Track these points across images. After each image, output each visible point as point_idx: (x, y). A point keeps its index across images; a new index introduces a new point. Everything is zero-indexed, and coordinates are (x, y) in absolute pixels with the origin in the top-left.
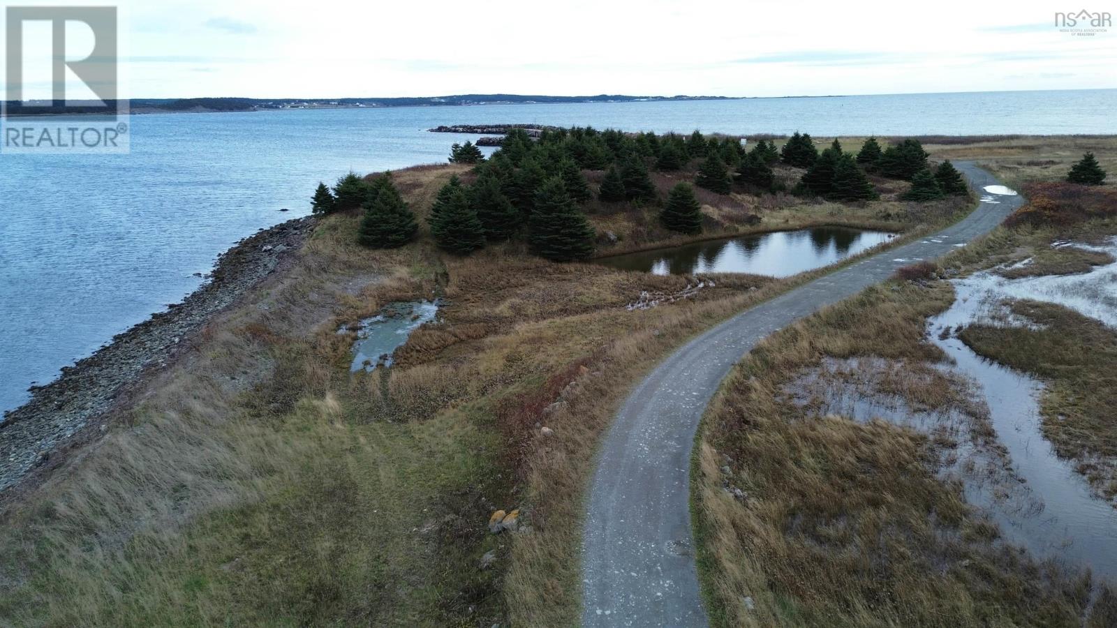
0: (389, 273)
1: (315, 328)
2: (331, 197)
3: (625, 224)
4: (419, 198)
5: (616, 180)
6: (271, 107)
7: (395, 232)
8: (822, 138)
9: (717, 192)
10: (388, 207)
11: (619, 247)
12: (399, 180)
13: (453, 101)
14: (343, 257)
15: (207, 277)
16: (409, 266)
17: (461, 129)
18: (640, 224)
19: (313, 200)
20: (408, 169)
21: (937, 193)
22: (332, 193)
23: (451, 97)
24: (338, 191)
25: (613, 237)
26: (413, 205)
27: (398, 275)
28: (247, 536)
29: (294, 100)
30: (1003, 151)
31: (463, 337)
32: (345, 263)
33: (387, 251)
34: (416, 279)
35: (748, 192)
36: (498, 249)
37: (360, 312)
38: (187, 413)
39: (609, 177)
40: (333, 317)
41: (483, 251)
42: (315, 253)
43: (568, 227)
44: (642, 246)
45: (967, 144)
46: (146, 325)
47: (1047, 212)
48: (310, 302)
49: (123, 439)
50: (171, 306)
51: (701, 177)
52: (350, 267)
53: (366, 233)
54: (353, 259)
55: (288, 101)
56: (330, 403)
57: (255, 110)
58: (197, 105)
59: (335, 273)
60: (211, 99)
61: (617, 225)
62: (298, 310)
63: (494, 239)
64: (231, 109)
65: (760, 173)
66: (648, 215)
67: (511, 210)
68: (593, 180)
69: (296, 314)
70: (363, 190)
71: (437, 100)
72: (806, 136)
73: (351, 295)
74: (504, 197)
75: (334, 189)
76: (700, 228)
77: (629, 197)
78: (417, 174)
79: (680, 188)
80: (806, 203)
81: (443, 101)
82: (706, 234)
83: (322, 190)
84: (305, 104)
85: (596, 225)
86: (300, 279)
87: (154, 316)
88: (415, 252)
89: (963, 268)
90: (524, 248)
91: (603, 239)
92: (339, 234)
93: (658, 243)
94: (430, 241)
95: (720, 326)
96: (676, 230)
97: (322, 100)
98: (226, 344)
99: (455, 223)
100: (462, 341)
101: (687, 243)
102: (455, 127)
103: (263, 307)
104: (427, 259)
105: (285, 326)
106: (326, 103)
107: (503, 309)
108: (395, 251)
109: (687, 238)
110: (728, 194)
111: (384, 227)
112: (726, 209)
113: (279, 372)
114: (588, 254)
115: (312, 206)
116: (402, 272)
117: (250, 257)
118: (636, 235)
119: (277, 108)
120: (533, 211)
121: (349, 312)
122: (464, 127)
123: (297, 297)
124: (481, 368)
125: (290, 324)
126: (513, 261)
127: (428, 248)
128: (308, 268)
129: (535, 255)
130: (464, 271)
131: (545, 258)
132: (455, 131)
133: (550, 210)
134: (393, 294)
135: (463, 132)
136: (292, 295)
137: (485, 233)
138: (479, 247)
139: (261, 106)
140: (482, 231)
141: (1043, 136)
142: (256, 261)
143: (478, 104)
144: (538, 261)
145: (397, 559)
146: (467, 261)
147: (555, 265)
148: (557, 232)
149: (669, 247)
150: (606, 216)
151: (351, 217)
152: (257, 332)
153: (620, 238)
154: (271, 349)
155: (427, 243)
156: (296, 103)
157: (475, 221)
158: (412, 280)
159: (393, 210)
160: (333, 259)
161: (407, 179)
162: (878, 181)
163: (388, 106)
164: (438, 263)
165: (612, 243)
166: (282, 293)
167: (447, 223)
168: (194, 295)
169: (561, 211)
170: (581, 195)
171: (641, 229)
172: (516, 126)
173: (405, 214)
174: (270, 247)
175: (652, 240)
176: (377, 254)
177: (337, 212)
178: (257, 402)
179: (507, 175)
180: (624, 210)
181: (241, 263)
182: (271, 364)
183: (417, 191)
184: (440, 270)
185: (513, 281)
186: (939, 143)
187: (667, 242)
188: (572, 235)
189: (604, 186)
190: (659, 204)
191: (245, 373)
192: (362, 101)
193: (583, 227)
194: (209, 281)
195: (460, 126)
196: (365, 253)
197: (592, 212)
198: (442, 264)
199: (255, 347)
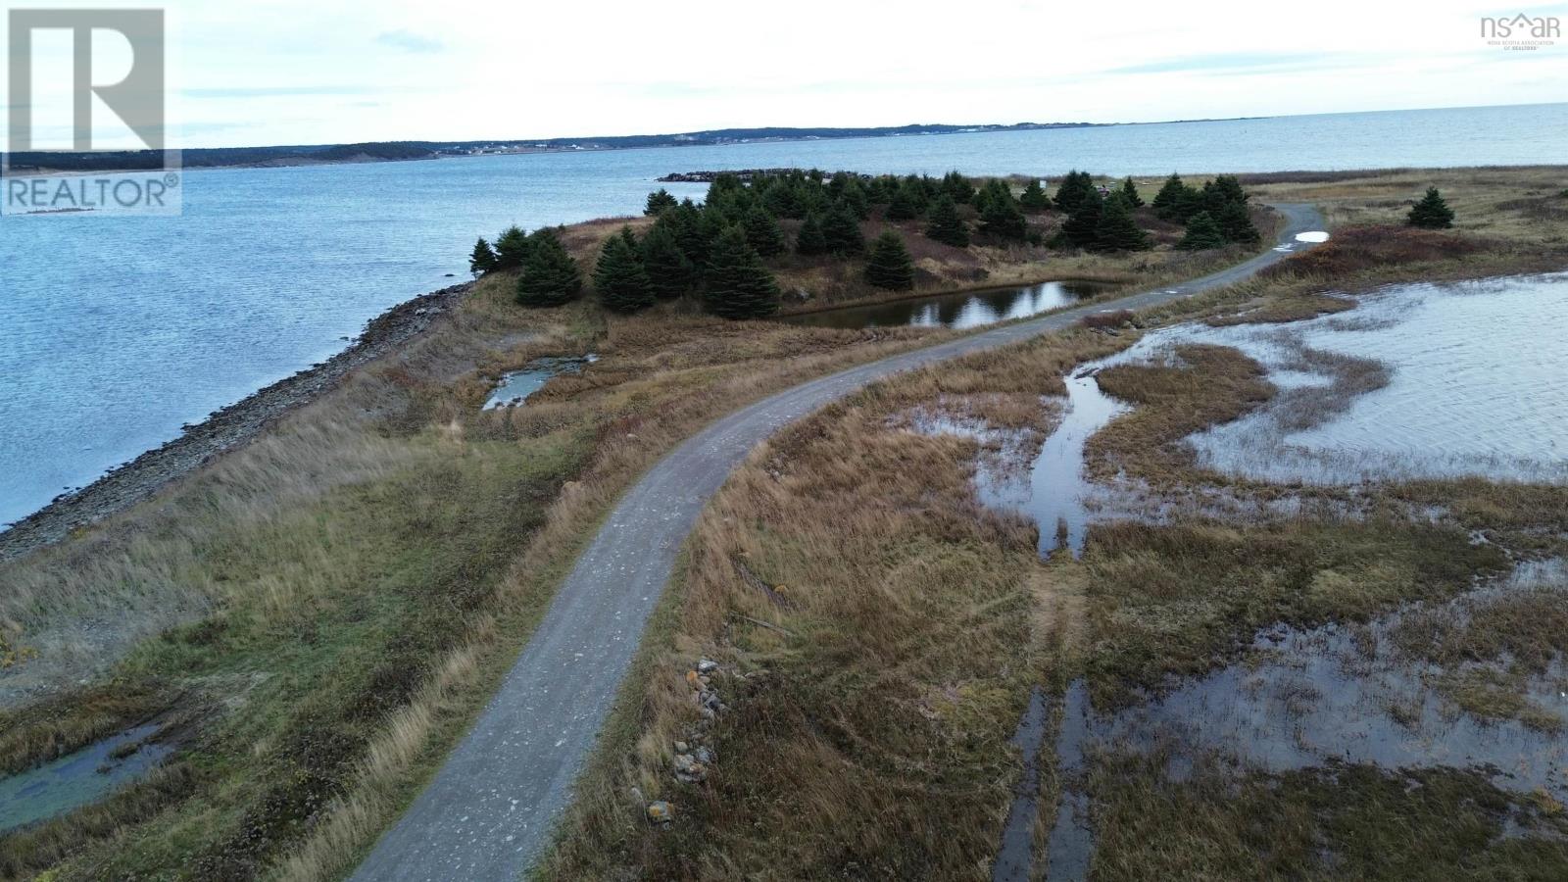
0: (544, 331)
1: (456, 378)
2: (491, 253)
3: (821, 279)
4: (590, 254)
5: (814, 229)
6: (457, 153)
7: (554, 288)
8: (1151, 178)
9: (949, 243)
10: (547, 262)
11: (810, 305)
12: (572, 235)
13: (705, 139)
14: (499, 316)
15: (354, 340)
16: (568, 325)
17: (698, 177)
18: (839, 280)
19: (471, 258)
20: (588, 223)
21: (1217, 240)
22: (494, 250)
23: (702, 134)
24: (499, 247)
25: (803, 294)
26: (582, 262)
27: (552, 332)
28: (367, 497)
29: (488, 143)
30: (1369, 189)
31: (600, 383)
32: (498, 322)
33: (546, 310)
34: (573, 337)
35: (993, 244)
36: (670, 307)
37: (504, 365)
38: (325, 430)
39: (806, 226)
40: (475, 369)
41: (650, 309)
42: (467, 312)
43: (745, 282)
44: (836, 303)
45: (1333, 181)
46: (290, 381)
47: (1321, 259)
48: (453, 355)
49: (271, 442)
50: (316, 365)
51: (934, 227)
52: (504, 325)
53: (524, 290)
54: (509, 318)
55: (480, 144)
56: (455, 427)
57: (435, 158)
58: (360, 152)
59: (486, 332)
60: (379, 144)
61: (811, 281)
62: (440, 361)
63: (666, 296)
64: (404, 157)
65: (1007, 220)
66: (850, 269)
67: (685, 263)
68: (789, 229)
69: (437, 365)
70: (526, 245)
71: (683, 138)
72: (1085, 175)
73: (498, 352)
74: (677, 250)
75: (495, 245)
76: (910, 284)
77: (830, 249)
78: (595, 227)
79: (887, 238)
80: (1058, 256)
81: (690, 138)
82: (918, 290)
83: (482, 247)
84: (504, 147)
85: (783, 281)
86: (446, 334)
87: (298, 373)
88: (578, 311)
89: (1172, 317)
90: (698, 306)
91: (792, 296)
92: (497, 293)
93: (857, 301)
94: (594, 298)
95: (857, 369)
96: (880, 285)
97: (526, 142)
98: (364, 384)
99: (619, 277)
100: (598, 387)
101: (892, 301)
102: (691, 174)
103: (404, 356)
104: (589, 318)
105: (425, 373)
106: (530, 146)
107: (652, 360)
108: (555, 309)
109: (893, 295)
110: (965, 246)
111: (543, 283)
112: (953, 263)
113: (411, 408)
114: (772, 312)
115: (471, 264)
116: (559, 330)
117: (402, 321)
118: (832, 292)
119: (465, 153)
120: (708, 263)
121: (493, 365)
122: (702, 174)
123: (441, 350)
124: (603, 404)
125: (430, 372)
126: (685, 320)
127: (592, 306)
128: (457, 326)
129: (711, 313)
130: (625, 329)
131: (722, 316)
132: (691, 180)
133: (726, 262)
134: (543, 350)
135: (701, 181)
136: (435, 347)
137: (653, 289)
138: (646, 305)
139: (444, 152)
140: (649, 286)
141: (1439, 169)
142: (407, 324)
143: (739, 142)
144: (712, 319)
145: (481, 509)
146: (632, 319)
147: (728, 323)
148: (731, 286)
149: (868, 304)
150: (798, 271)
151: (513, 275)
152: (393, 375)
153: (812, 295)
154: (407, 391)
155: (591, 301)
156: (491, 147)
157: (643, 276)
158: (568, 338)
159: (553, 265)
160: (487, 318)
161: (581, 234)
162: (1168, 229)
163: (615, 148)
164: (601, 322)
165: (800, 299)
166: (425, 345)
167: (610, 277)
168: (340, 356)
169: (738, 264)
170: (769, 247)
171: (840, 285)
172: (769, 171)
173: (569, 270)
174: (423, 310)
175: (850, 298)
176: (534, 313)
177: (498, 270)
178: (388, 427)
179: (684, 225)
180: (822, 263)
181: (391, 327)
182: (406, 402)
183: (589, 246)
184: (601, 329)
185: (674, 337)
186: (1296, 181)
187: (868, 299)
188: (748, 290)
189: (801, 236)
190: (867, 258)
191: (380, 407)
192: (580, 142)
193: (762, 282)
194: (357, 344)
195: (697, 173)
196: (522, 312)
197: (784, 266)
198: (605, 323)
199: (392, 387)
